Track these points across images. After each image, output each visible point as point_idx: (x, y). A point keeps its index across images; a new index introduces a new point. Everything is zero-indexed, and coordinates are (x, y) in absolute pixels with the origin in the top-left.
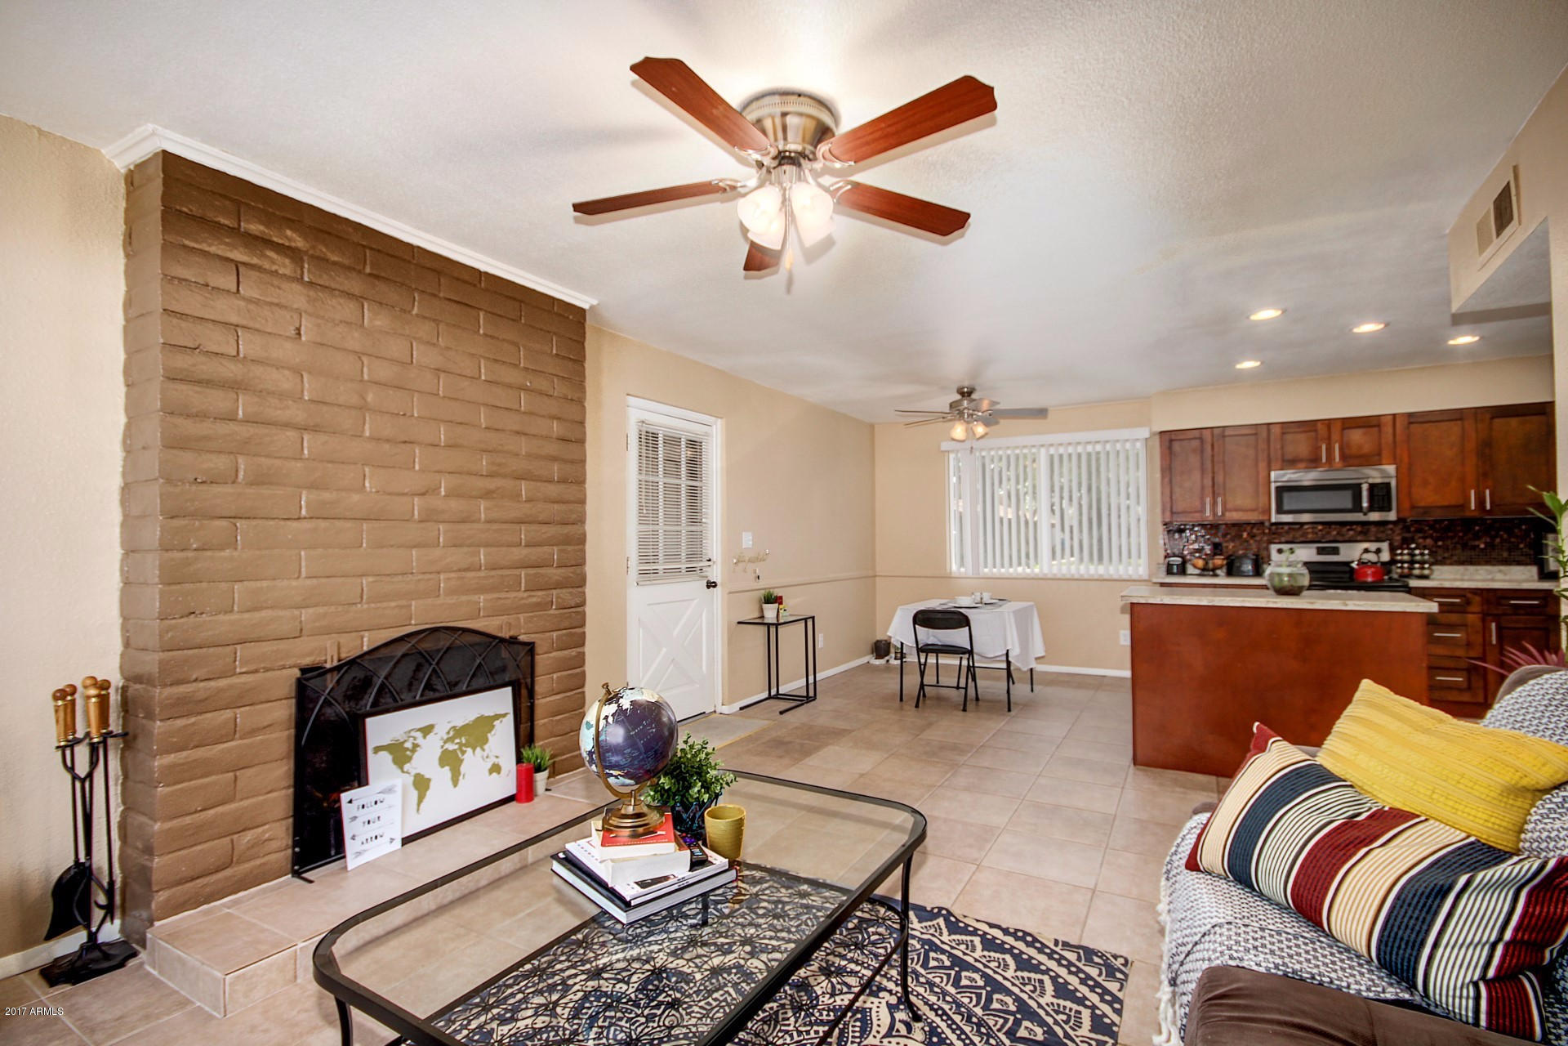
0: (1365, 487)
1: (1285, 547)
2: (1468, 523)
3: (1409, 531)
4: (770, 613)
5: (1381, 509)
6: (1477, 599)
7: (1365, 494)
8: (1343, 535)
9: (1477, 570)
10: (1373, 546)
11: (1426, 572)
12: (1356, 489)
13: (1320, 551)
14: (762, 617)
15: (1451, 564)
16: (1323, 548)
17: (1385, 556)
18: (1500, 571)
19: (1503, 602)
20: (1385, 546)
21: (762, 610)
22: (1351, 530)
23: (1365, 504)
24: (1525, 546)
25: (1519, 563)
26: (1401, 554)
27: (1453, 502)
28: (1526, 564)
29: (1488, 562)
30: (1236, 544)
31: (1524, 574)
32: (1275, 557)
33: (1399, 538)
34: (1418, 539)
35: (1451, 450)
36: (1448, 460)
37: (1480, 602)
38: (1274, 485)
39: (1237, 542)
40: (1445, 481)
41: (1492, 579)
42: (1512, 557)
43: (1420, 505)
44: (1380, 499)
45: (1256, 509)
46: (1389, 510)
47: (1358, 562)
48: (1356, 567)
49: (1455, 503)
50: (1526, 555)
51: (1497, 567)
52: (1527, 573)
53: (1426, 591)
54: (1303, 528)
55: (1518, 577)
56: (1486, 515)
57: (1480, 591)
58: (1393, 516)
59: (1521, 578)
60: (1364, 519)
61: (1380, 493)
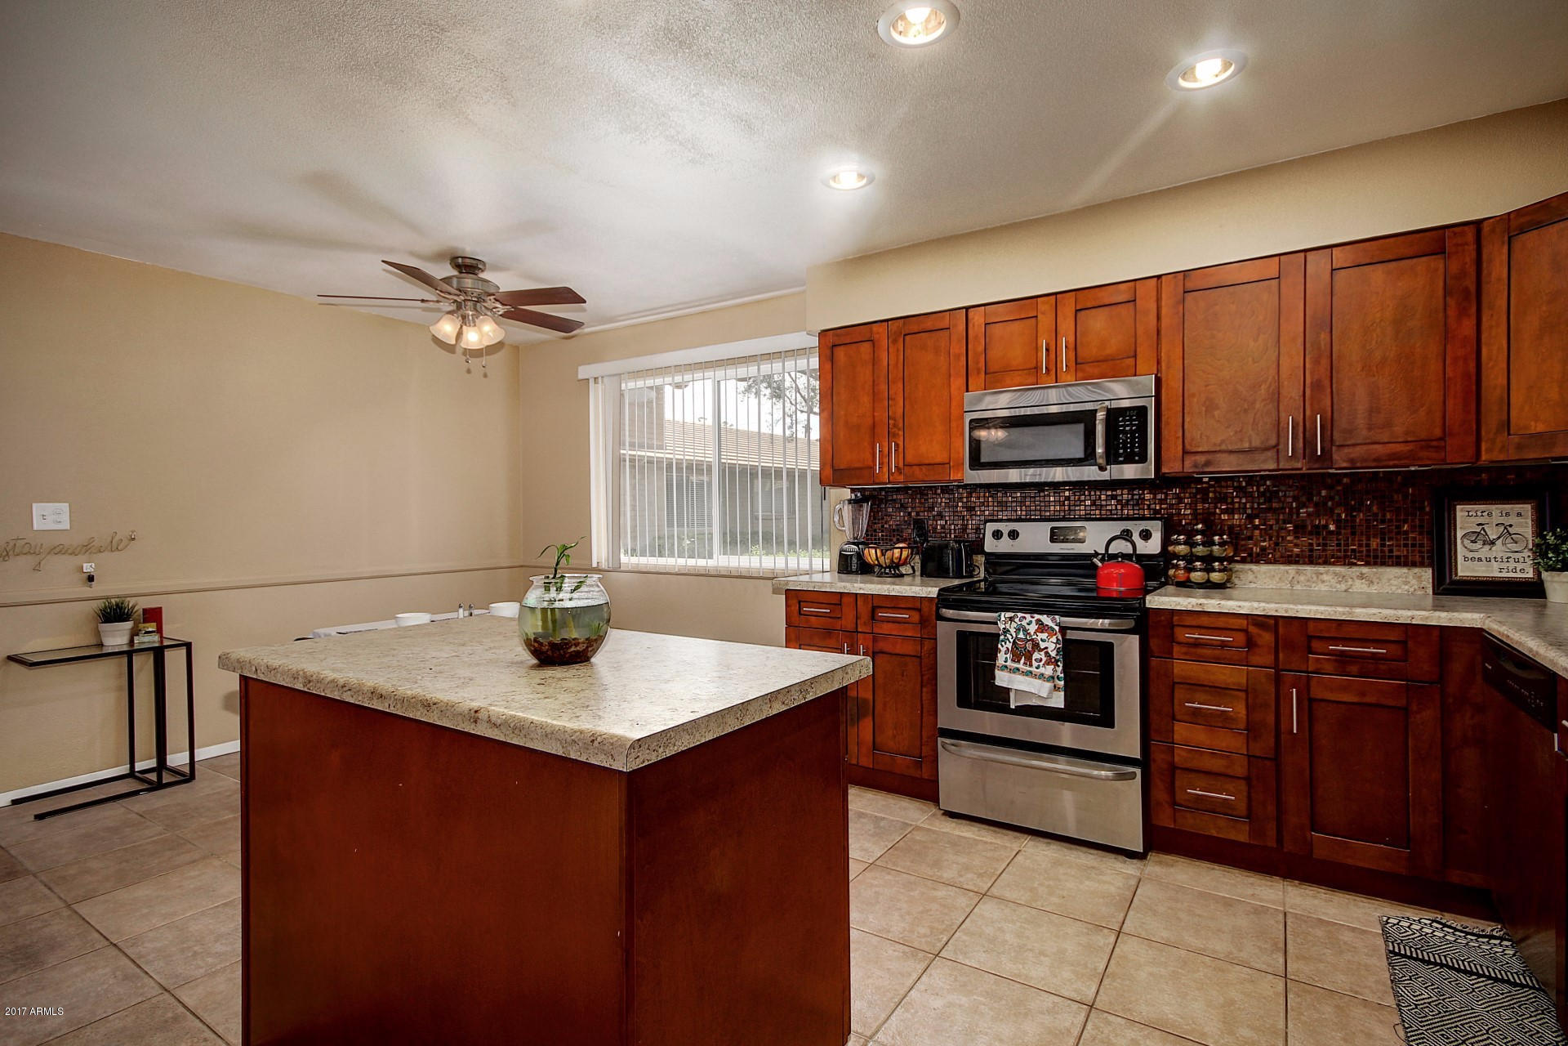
0: (1101, 415)
1: (1005, 527)
3: (1206, 501)
4: (117, 637)
5: (1129, 460)
6: (1267, 638)
7: (1100, 429)
9: (1319, 574)
10: (1137, 528)
11: (1216, 577)
12: (1085, 419)
14: (101, 645)
15: (1275, 562)
17: (1153, 546)
18: (1362, 576)
19: (1315, 644)
20: (1157, 527)
21: (98, 634)
22: (1113, 497)
23: (1100, 450)
24: (1413, 528)
25: (1399, 562)
27: (1257, 441)
28: (1414, 565)
29: (1346, 560)
30: (946, 522)
31: (1406, 583)
32: (990, 545)
33: (1188, 512)
34: (1220, 515)
35: (1256, 340)
36: (1250, 359)
37: (1273, 645)
38: (968, 417)
39: (947, 518)
40: (1245, 400)
41: (1346, 591)
42: (1386, 549)
43: (1200, 450)
44: (1127, 438)
45: (948, 461)
46: (1143, 459)
47: (1103, 555)
48: (1100, 564)
49: (1262, 443)
50: (1413, 545)
51: (1355, 569)
52: (1414, 582)
53: (1175, 618)
54: (1042, 494)
55: (1394, 588)
56: (1316, 466)
57: (1272, 622)
58: (1149, 471)
59: (1400, 591)
60: (1105, 476)
61: (1128, 428)
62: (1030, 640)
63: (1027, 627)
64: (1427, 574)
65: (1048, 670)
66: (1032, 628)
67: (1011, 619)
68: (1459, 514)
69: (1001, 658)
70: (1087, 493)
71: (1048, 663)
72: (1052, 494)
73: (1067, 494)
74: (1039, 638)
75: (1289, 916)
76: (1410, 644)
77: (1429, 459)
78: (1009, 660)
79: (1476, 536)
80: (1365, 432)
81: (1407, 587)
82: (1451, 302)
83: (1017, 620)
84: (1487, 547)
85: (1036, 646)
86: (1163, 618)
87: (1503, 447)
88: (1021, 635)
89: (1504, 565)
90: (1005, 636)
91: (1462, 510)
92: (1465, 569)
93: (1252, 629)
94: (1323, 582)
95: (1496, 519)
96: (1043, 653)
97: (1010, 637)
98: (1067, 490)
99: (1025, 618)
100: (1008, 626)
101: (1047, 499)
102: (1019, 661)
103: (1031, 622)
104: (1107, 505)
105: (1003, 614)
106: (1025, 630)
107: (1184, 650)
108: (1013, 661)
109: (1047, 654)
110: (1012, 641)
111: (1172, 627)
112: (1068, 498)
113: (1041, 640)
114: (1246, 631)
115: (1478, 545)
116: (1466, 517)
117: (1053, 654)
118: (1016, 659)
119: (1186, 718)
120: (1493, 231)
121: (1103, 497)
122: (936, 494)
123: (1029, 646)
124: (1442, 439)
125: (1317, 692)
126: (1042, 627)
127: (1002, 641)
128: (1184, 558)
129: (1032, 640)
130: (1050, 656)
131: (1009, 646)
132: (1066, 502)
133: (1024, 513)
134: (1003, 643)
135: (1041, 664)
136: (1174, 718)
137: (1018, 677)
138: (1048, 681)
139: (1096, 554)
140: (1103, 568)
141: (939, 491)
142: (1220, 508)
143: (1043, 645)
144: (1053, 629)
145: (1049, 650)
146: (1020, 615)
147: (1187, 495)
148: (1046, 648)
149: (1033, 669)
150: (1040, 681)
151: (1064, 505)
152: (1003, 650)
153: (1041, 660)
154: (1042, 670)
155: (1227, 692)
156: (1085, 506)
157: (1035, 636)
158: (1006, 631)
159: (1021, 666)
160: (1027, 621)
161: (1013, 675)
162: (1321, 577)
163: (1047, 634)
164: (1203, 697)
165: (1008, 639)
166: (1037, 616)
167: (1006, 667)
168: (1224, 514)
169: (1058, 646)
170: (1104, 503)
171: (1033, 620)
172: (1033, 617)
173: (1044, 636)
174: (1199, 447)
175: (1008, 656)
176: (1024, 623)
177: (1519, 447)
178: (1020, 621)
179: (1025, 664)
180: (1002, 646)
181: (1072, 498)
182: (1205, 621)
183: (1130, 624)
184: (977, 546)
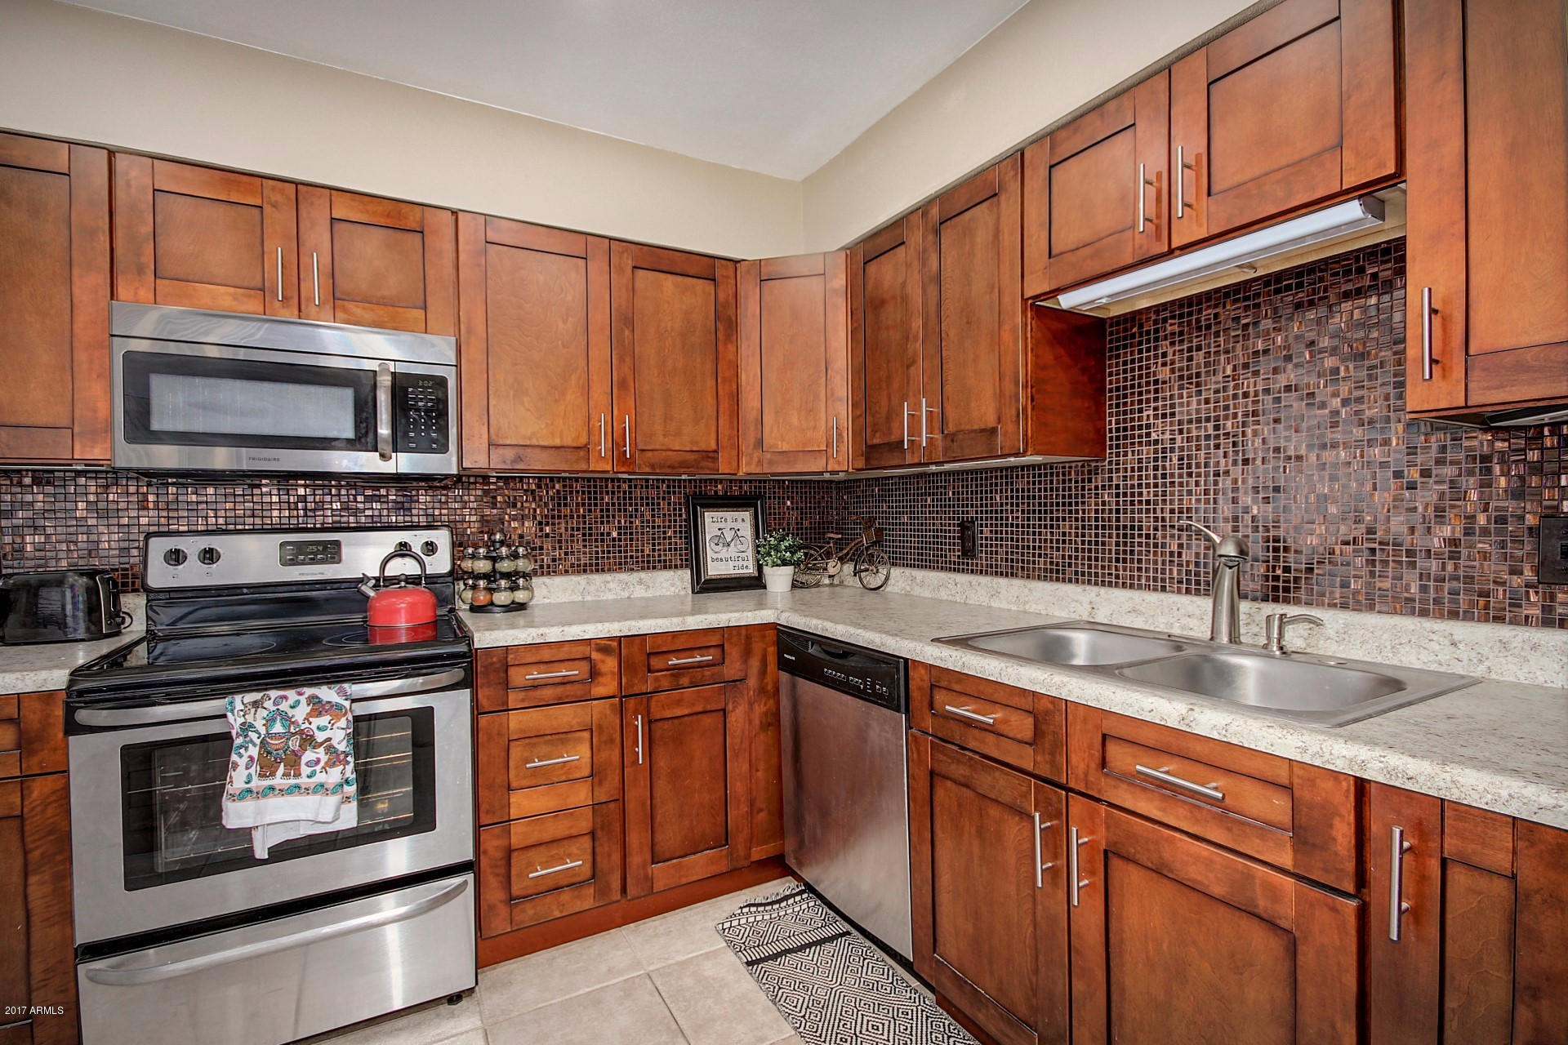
0: (385, 381)
1: (192, 546)
2: (595, 485)
3: (494, 505)
6: (610, 663)
7: (383, 399)
8: (356, 512)
10: (416, 540)
11: (520, 596)
12: (356, 381)
13: (297, 555)
16: (300, 546)
17: (440, 564)
20: (442, 538)
23: (384, 431)
24: (675, 534)
26: (474, 557)
27: (568, 441)
29: (621, 566)
30: (48, 536)
31: (673, 585)
32: (159, 575)
33: (474, 518)
34: (509, 522)
35: (565, 322)
36: (560, 343)
37: (616, 670)
38: (120, 348)
39: (49, 531)
40: (556, 389)
41: (628, 598)
42: (656, 554)
43: (508, 442)
44: (421, 417)
45: (66, 422)
46: (444, 449)
47: (377, 579)
48: (372, 594)
49: (573, 440)
50: (676, 549)
51: (635, 574)
52: (678, 583)
53: (510, 657)
54: (256, 491)
55: (664, 590)
56: (623, 470)
57: (615, 644)
58: (450, 463)
59: (668, 593)
60: (388, 467)
61: (420, 404)
62: (294, 734)
63: (290, 712)
64: (686, 574)
65: (334, 776)
66: (300, 714)
67: (256, 704)
68: (708, 520)
69: (238, 779)
70: (334, 491)
71: (331, 764)
72: (275, 492)
73: (301, 491)
74: (314, 727)
75: (654, 976)
76: (726, 646)
77: (709, 469)
78: (255, 778)
79: (719, 539)
80: (661, 438)
81: (673, 589)
82: (720, 327)
83: (268, 704)
84: (725, 548)
85: (308, 740)
86: (495, 660)
87: (759, 461)
88: (278, 728)
89: (736, 564)
90: (246, 736)
91: (708, 516)
92: (715, 569)
93: (595, 656)
94: (610, 590)
95: (730, 524)
96: (321, 750)
97: (253, 736)
98: (301, 486)
99: (285, 698)
100: (250, 718)
101: (267, 499)
102: (273, 774)
103: (298, 702)
104: (365, 509)
105: (238, 698)
106: (287, 719)
107: (522, 695)
108: (262, 776)
109: (330, 750)
110: (258, 742)
111: (506, 667)
112: (303, 499)
113: (318, 728)
114: (588, 659)
115: (720, 547)
116: (714, 522)
117: (342, 747)
118: (267, 770)
119: (525, 783)
120: (748, 272)
121: (360, 498)
122: (20, 484)
123: (294, 744)
124: (716, 451)
125: (657, 713)
126: (318, 707)
127: (241, 747)
128: (485, 576)
129: (301, 732)
130: (336, 751)
131: (254, 751)
132: (300, 505)
133: (221, 521)
134: (242, 751)
135: (318, 768)
136: (509, 789)
137: (273, 801)
138: (334, 793)
139: (364, 580)
140: (379, 597)
141: (27, 481)
142: (510, 515)
143: (320, 737)
144: (339, 707)
145: (334, 742)
146: (274, 694)
147: (472, 498)
148: (329, 739)
149: (303, 780)
150: (317, 797)
151: (297, 509)
152: (242, 762)
153: (318, 761)
154: (320, 778)
155: (569, 736)
156: (332, 509)
157: (307, 725)
158: (246, 728)
159: (278, 781)
160: (291, 702)
161: (262, 801)
162: (608, 585)
163: (328, 718)
164: (544, 749)
165: (252, 741)
166: (309, 691)
167: (250, 791)
168: (514, 520)
169: (348, 731)
170: (361, 506)
171: (303, 699)
172: (301, 694)
173: (324, 720)
174: (507, 438)
175: (252, 770)
176: (284, 706)
177: (771, 463)
178: (275, 704)
179: (286, 775)
180: (241, 756)
181: (310, 499)
182: (546, 655)
183: (457, 674)
184: (131, 579)
